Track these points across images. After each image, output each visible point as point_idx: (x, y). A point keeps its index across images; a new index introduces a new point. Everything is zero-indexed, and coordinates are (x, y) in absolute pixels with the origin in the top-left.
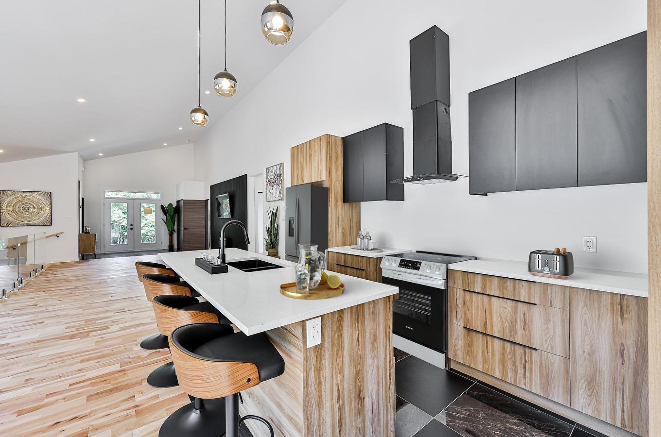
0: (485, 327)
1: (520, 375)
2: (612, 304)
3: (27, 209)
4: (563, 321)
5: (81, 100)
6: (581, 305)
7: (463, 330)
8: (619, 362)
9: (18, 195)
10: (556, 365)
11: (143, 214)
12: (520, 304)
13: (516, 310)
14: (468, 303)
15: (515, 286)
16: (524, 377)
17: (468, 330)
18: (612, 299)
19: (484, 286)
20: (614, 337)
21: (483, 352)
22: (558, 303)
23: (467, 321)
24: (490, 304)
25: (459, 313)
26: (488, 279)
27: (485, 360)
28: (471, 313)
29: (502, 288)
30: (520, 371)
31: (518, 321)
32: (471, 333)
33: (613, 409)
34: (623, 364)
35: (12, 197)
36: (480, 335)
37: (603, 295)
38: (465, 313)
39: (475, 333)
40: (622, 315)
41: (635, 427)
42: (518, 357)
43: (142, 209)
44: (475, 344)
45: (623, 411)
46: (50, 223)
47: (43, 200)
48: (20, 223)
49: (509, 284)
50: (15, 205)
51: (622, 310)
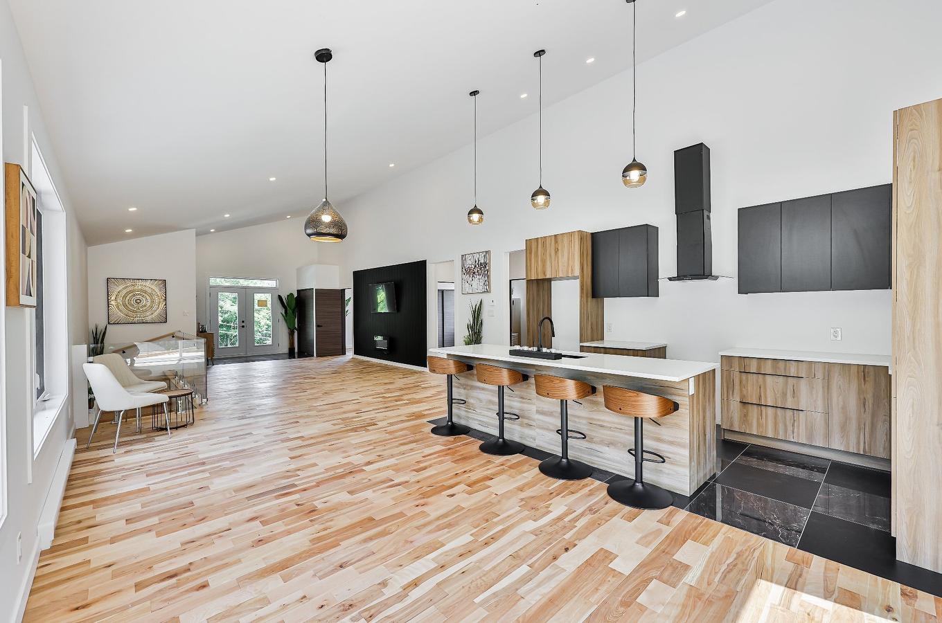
0: (760, 399)
1: (790, 431)
2: (858, 372)
3: (138, 301)
4: (823, 387)
5: (272, 179)
6: (837, 375)
7: (739, 404)
8: (862, 410)
9: (129, 283)
10: (818, 420)
11: (256, 307)
12: (790, 379)
13: (786, 384)
14: (744, 382)
15: (786, 365)
16: (793, 432)
17: (743, 403)
18: (858, 369)
19: (759, 367)
20: (859, 393)
21: (758, 419)
22: (819, 375)
23: (743, 396)
24: (764, 381)
25: (735, 391)
26: (763, 362)
27: (759, 425)
28: (747, 389)
29: (775, 367)
30: (790, 428)
31: (788, 391)
32: (747, 405)
33: (858, 443)
34: (865, 411)
35: (121, 288)
36: (755, 406)
37: (852, 367)
38: (741, 390)
39: (750, 405)
40: (864, 379)
41: (872, 451)
42: (788, 418)
43: (256, 302)
44: (750, 414)
45: (865, 443)
46: (164, 320)
47: (157, 290)
48: (131, 320)
49: (781, 365)
50: (125, 297)
51: (864, 375)
